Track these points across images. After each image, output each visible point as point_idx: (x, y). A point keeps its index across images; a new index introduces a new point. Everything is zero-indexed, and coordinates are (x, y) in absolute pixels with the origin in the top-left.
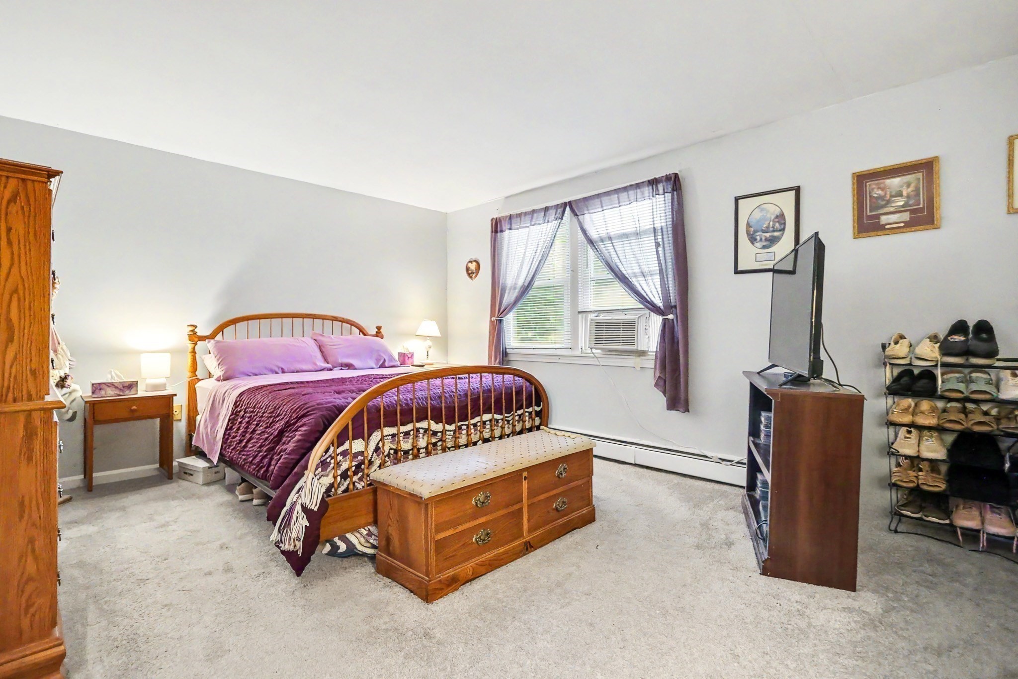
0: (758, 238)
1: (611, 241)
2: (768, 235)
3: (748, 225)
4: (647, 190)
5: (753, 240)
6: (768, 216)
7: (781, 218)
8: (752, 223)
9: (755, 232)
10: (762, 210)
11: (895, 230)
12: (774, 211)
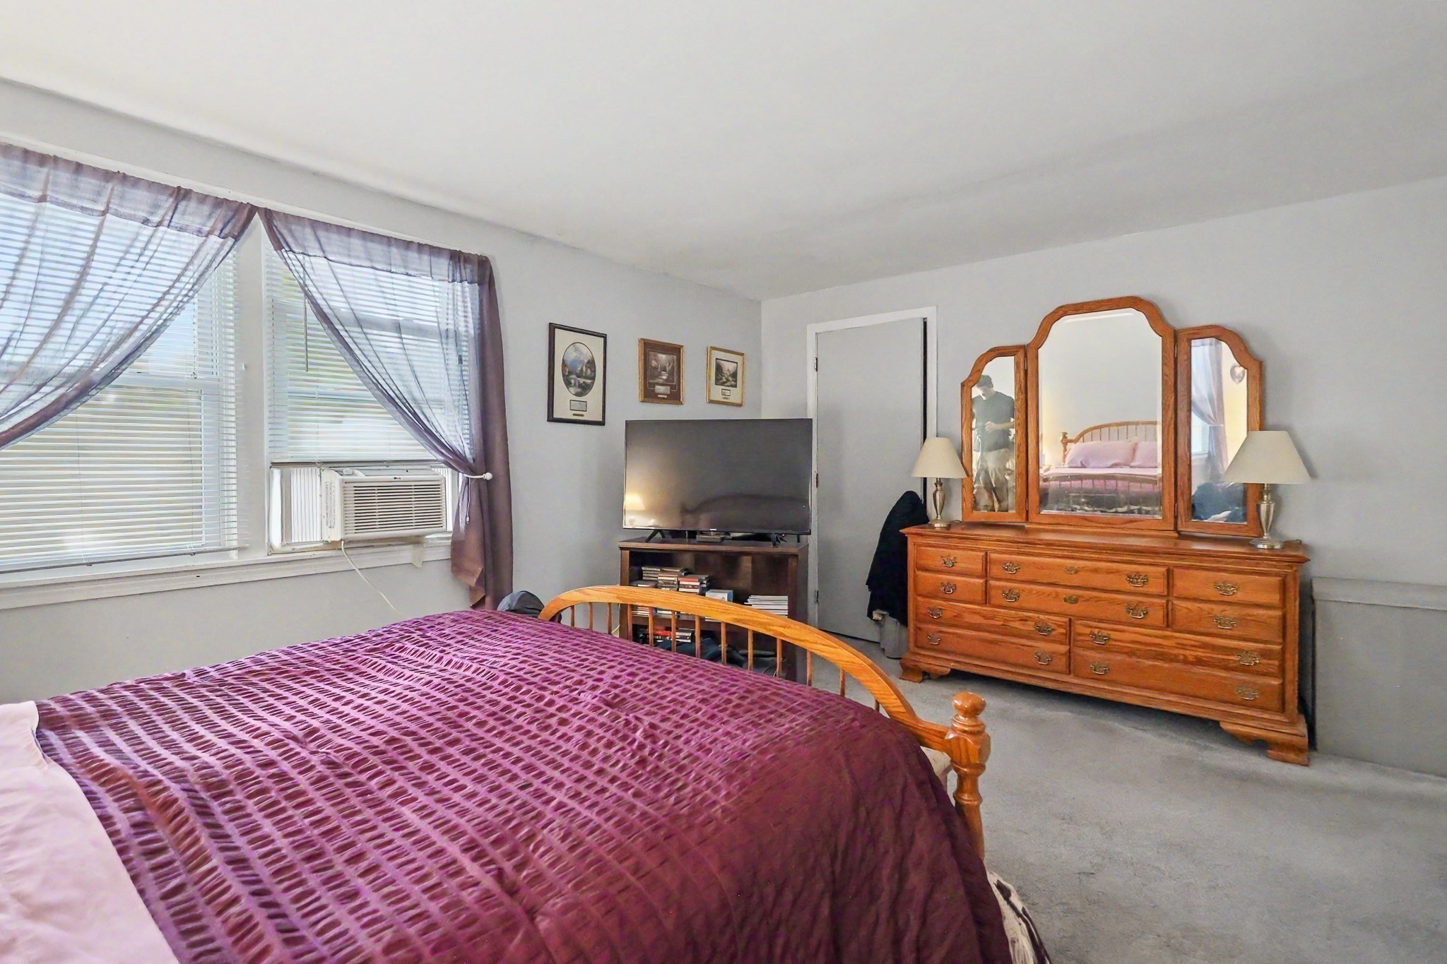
0: (573, 381)
1: (400, 333)
2: (582, 381)
3: (564, 364)
4: (443, 265)
5: (568, 384)
6: (582, 358)
7: (591, 364)
8: (568, 362)
9: (570, 373)
10: (576, 350)
11: (662, 401)
12: (585, 355)
